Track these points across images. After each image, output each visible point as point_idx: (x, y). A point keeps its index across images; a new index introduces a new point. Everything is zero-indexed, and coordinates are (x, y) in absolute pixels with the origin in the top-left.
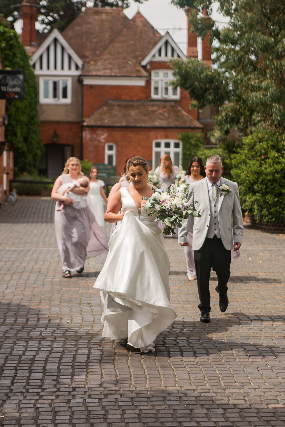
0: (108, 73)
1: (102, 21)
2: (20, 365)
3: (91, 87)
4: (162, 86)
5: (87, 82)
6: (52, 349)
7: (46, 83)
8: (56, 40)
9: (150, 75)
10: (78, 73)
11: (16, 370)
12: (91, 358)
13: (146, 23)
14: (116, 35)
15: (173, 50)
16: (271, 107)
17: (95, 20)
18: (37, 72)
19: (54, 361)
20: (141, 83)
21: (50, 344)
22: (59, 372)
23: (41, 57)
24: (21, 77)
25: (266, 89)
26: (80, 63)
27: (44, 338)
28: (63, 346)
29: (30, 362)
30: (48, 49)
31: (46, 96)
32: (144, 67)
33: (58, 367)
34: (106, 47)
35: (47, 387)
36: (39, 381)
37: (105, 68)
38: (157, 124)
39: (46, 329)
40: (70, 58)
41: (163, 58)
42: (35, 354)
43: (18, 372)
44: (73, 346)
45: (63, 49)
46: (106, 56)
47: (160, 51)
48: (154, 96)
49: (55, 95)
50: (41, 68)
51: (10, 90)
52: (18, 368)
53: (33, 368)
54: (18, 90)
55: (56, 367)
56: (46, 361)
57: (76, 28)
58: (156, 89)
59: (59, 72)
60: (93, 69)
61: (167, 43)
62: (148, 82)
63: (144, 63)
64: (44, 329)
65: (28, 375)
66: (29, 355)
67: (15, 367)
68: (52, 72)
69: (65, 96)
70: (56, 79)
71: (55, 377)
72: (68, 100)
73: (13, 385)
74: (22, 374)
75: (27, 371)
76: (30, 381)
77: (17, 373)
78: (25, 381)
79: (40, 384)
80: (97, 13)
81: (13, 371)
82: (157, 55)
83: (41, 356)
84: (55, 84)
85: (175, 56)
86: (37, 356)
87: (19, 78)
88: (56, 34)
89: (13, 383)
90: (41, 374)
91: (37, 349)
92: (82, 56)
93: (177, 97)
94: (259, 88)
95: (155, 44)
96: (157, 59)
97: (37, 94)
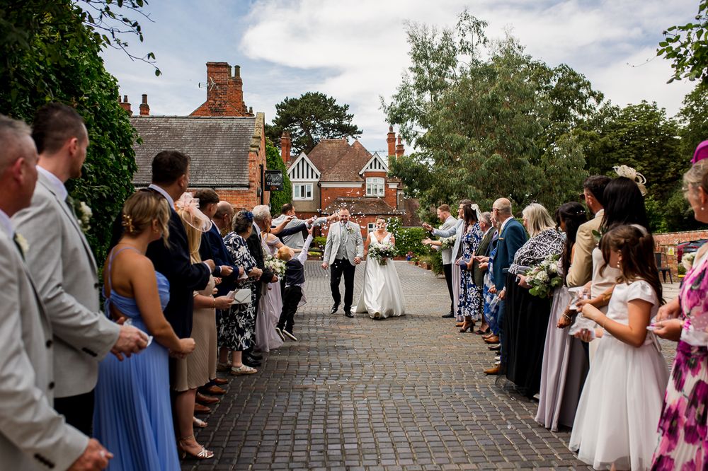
0: (337, 179)
1: (333, 147)
2: (283, 427)
3: (327, 189)
4: (372, 187)
5: (323, 185)
6: (315, 403)
7: (297, 187)
8: (303, 159)
9: (365, 181)
10: (318, 180)
11: (278, 435)
12: (359, 417)
13: (362, 148)
14: (341, 155)
15: (380, 163)
16: (466, 188)
17: (328, 147)
18: (291, 179)
19: (319, 422)
20: (360, 186)
21: (312, 396)
22: (326, 439)
23: (294, 170)
24: (281, 175)
25: (462, 175)
26: (319, 174)
27: (306, 389)
28: (326, 400)
29: (292, 422)
30: (298, 164)
31: (297, 196)
32: (361, 175)
33: (324, 430)
34: (335, 164)
35: (315, 464)
36: (303, 453)
37: (336, 177)
38: (370, 213)
39: (307, 376)
40: (312, 170)
41: (373, 170)
42: (297, 411)
43: (281, 437)
44: (336, 399)
45: (308, 164)
46: (336, 169)
47: (371, 164)
48: (368, 195)
49: (303, 195)
50: (294, 177)
51: (273, 184)
52: (279, 433)
53: (296, 432)
54: (278, 184)
55: (321, 431)
56: (310, 421)
57: (316, 152)
58: (369, 190)
59: (305, 179)
60: (327, 177)
61: (376, 159)
62: (364, 186)
63: (361, 173)
64: (304, 376)
65: (290, 443)
66: (291, 413)
67: (275, 430)
68: (301, 179)
69: (309, 194)
70: (303, 184)
71: (322, 447)
72: (311, 198)
73: (273, 461)
74: (285, 442)
75: (289, 437)
76: (294, 454)
77: (278, 440)
78: (287, 454)
79: (305, 459)
80: (329, 142)
81: (274, 437)
82: (369, 168)
83: (304, 414)
84: (302, 187)
85: (381, 168)
86: (300, 414)
87: (279, 176)
88: (303, 155)
89: (273, 457)
90: (306, 442)
91: (298, 403)
92: (320, 170)
93: (383, 195)
94: (456, 176)
95: (368, 161)
96: (369, 170)
97: (291, 192)
